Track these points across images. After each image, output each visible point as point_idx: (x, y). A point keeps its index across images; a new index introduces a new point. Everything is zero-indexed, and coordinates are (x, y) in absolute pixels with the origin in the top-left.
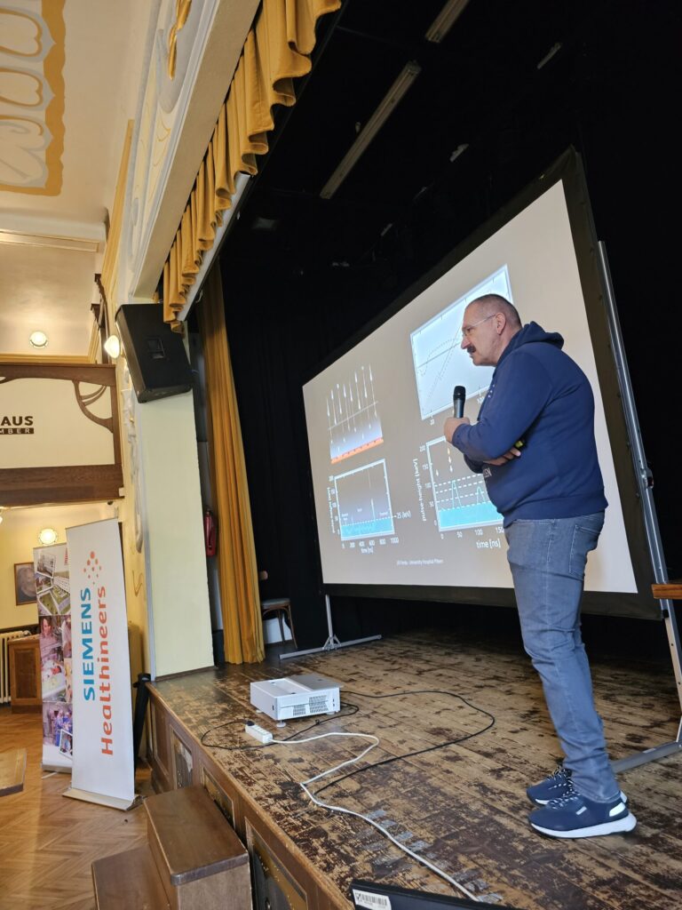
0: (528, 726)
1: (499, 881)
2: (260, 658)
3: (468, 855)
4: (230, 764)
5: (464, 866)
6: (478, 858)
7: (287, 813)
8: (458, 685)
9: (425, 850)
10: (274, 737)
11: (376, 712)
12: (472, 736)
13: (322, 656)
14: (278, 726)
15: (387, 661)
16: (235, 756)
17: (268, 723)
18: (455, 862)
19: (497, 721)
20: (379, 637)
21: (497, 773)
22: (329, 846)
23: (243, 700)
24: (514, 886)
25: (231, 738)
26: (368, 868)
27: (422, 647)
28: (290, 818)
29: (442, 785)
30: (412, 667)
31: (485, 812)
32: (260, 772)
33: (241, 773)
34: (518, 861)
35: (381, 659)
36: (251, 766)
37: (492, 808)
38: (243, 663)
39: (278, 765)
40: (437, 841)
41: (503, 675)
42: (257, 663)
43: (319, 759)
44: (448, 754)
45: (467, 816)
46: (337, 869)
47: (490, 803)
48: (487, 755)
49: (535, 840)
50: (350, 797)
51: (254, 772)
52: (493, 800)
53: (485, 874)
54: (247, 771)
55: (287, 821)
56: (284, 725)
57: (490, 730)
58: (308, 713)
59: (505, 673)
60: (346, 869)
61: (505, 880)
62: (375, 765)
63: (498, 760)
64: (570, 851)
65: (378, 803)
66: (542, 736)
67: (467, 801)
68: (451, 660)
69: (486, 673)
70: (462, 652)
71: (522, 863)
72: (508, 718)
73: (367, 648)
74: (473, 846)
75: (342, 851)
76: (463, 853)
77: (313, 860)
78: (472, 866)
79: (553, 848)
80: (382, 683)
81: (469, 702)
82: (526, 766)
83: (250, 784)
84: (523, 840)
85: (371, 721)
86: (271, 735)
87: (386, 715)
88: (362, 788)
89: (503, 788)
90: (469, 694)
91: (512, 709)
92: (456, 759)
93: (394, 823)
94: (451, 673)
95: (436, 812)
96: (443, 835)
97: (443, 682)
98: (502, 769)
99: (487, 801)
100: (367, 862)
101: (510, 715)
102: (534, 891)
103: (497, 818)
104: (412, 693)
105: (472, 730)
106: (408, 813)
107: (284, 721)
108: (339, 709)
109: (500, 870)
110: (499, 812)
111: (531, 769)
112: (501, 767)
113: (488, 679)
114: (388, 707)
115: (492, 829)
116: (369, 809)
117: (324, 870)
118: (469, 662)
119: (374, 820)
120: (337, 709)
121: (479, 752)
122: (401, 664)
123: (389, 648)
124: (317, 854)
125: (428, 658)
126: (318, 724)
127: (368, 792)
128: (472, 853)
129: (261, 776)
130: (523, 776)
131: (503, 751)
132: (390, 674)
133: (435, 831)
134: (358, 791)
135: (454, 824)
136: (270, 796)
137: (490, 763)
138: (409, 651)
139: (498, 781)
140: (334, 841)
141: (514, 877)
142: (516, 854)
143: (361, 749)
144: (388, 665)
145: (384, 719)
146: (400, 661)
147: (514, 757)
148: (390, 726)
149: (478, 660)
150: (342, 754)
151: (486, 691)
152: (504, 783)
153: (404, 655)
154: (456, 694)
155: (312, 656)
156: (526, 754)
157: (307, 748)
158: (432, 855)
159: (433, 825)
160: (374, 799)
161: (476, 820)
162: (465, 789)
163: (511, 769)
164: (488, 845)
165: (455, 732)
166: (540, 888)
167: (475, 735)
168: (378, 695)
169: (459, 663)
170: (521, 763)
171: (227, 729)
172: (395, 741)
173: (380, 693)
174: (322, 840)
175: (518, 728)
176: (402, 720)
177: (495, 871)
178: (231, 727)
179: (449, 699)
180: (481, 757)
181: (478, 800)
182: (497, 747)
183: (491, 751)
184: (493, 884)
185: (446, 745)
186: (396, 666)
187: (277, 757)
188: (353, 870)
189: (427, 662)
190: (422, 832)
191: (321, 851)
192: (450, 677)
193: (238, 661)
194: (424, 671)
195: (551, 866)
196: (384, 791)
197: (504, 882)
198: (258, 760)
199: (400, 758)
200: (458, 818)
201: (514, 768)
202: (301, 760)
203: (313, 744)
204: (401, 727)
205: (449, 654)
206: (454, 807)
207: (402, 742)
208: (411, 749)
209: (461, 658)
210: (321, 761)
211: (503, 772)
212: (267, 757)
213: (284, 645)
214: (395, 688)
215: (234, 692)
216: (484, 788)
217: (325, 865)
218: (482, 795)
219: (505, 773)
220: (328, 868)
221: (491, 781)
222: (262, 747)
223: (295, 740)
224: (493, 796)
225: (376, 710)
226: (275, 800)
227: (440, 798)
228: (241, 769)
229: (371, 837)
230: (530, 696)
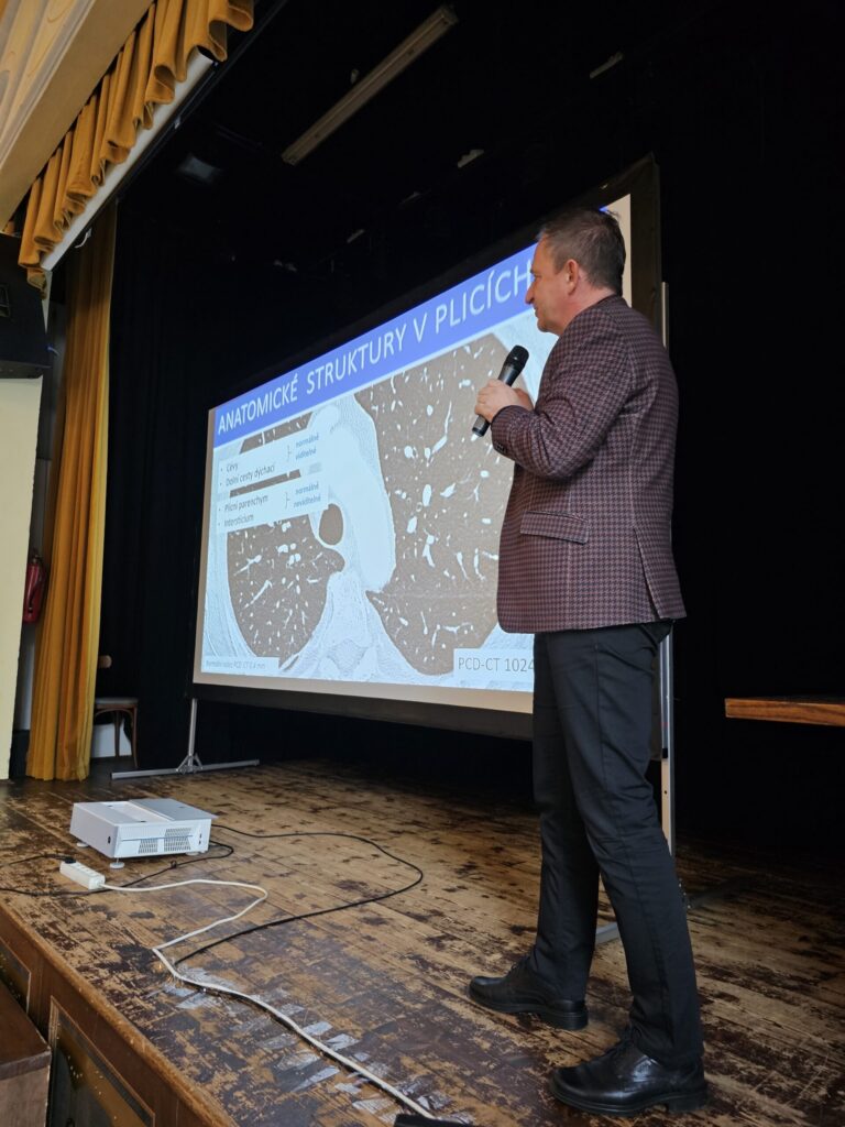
0: (467, 884)
1: (463, 1093)
2: (82, 774)
3: (414, 1055)
4: (34, 916)
5: (412, 1071)
6: (430, 1060)
7: (131, 991)
8: (368, 829)
9: (352, 1047)
10: (107, 881)
11: (257, 856)
12: (396, 893)
13: (174, 780)
14: (112, 866)
15: (268, 792)
16: (43, 905)
17: (98, 860)
18: (397, 1065)
19: (426, 876)
20: (255, 762)
21: (437, 942)
22: (202, 1042)
23: (53, 828)
24: (486, 1100)
25: (36, 880)
26: (268, 1076)
27: (313, 779)
28: (136, 999)
29: (365, 956)
30: (303, 802)
31: (430, 994)
32: (84, 930)
33: (52, 931)
34: (485, 1063)
35: (260, 789)
36: (69, 920)
37: (438, 990)
38: (55, 779)
39: (114, 921)
40: (366, 1035)
41: (424, 821)
42: (77, 781)
43: (179, 915)
44: (368, 915)
45: (405, 1000)
46: (218, 1077)
47: (434, 983)
48: (420, 918)
49: (503, 1035)
50: (230, 970)
51: (75, 930)
52: (436, 978)
53: (442, 1084)
54: (63, 928)
55: (131, 1003)
56: (122, 865)
57: (419, 886)
58: (161, 851)
59: (427, 818)
60: (233, 1077)
61: (473, 1092)
62: (265, 927)
63: (435, 926)
64: (552, 1051)
65: (273, 979)
66: (487, 897)
67: (402, 979)
68: (356, 798)
69: (403, 816)
70: (367, 789)
71: (492, 1066)
72: (439, 872)
73: (238, 775)
74: (418, 1042)
75: (224, 1049)
76: (407, 1054)
77: (179, 1065)
78: (424, 1072)
79: (530, 1046)
80: (264, 819)
81: (386, 850)
82: (474, 934)
83: (68, 947)
84: (488, 1035)
85: (252, 867)
86: (103, 878)
87: (273, 861)
88: (247, 957)
89: (448, 963)
90: (384, 840)
91: (442, 861)
92: (378, 921)
93: (301, 1009)
94: (357, 813)
95: (361, 993)
96: (374, 1026)
97: (347, 823)
98: (443, 938)
99: (429, 979)
100: (265, 1066)
101: (441, 870)
102: (514, 1107)
103: (446, 1003)
104: (307, 834)
105: (396, 885)
106: (318, 995)
107: (122, 860)
108: (206, 849)
109: (463, 1077)
110: (448, 995)
111: (480, 938)
112: (441, 934)
113: (407, 823)
114: (276, 850)
115: (442, 1018)
116: (261, 988)
117: (198, 1079)
118: (378, 802)
119: (270, 1004)
120: (204, 848)
121: (408, 914)
122: (287, 798)
123: (268, 777)
124: (183, 1054)
125: (324, 793)
126: (174, 867)
127: (258, 964)
128: (420, 1052)
129: (86, 935)
130: (471, 947)
131: (440, 914)
132: (275, 809)
133: (362, 1020)
134: (241, 962)
135: (388, 1010)
136: (102, 966)
137: (425, 929)
138: (298, 783)
139: (439, 953)
140: (210, 1034)
141: (484, 1087)
142: (480, 1055)
143: (242, 903)
144: (270, 798)
145: (271, 865)
146: (286, 793)
147: (456, 922)
148: (281, 875)
149: (390, 800)
150: (214, 909)
151: (404, 838)
152: (449, 956)
153: (291, 787)
154: (368, 839)
155: (158, 778)
156: (471, 919)
157: (160, 899)
158: (363, 1057)
159: (359, 1012)
160: (268, 974)
161: (419, 1006)
162: (396, 962)
163: (455, 938)
164: (440, 1041)
165: (372, 887)
166: (523, 1104)
167: (400, 892)
168: (259, 835)
169: (367, 803)
170: (466, 930)
171: (28, 866)
172: (289, 894)
173: (261, 831)
174: (191, 1032)
175: (454, 886)
176: (297, 868)
177: (456, 1079)
178: (36, 864)
179: (358, 845)
180: (412, 920)
181: (417, 977)
182: (432, 908)
183: (424, 913)
184: (457, 1098)
185: (362, 903)
186: (282, 800)
187: (112, 910)
188: (244, 1080)
189: (324, 797)
190: (343, 1021)
191: (190, 1049)
192: (357, 818)
193: (47, 776)
194: (320, 808)
195: (531, 1070)
196: (282, 963)
197: (470, 1095)
198: (82, 913)
199: (299, 918)
200: (394, 1002)
201: (458, 936)
202: (150, 915)
203: (169, 894)
204: (297, 877)
205: (351, 791)
206: (385, 987)
207: (300, 897)
208: (314, 906)
209: (367, 796)
210: (181, 918)
211: (444, 942)
212: (96, 909)
213: (118, 762)
214: (283, 827)
215: (39, 816)
216: (423, 963)
217: (198, 1072)
218: (421, 971)
219: (447, 943)
220: (204, 1077)
221: (429, 952)
222: (88, 894)
223: (139, 887)
224: (436, 973)
225: (258, 853)
226: (111, 972)
227: (363, 973)
228: (53, 925)
229: (267, 1029)
230: (462, 848)
